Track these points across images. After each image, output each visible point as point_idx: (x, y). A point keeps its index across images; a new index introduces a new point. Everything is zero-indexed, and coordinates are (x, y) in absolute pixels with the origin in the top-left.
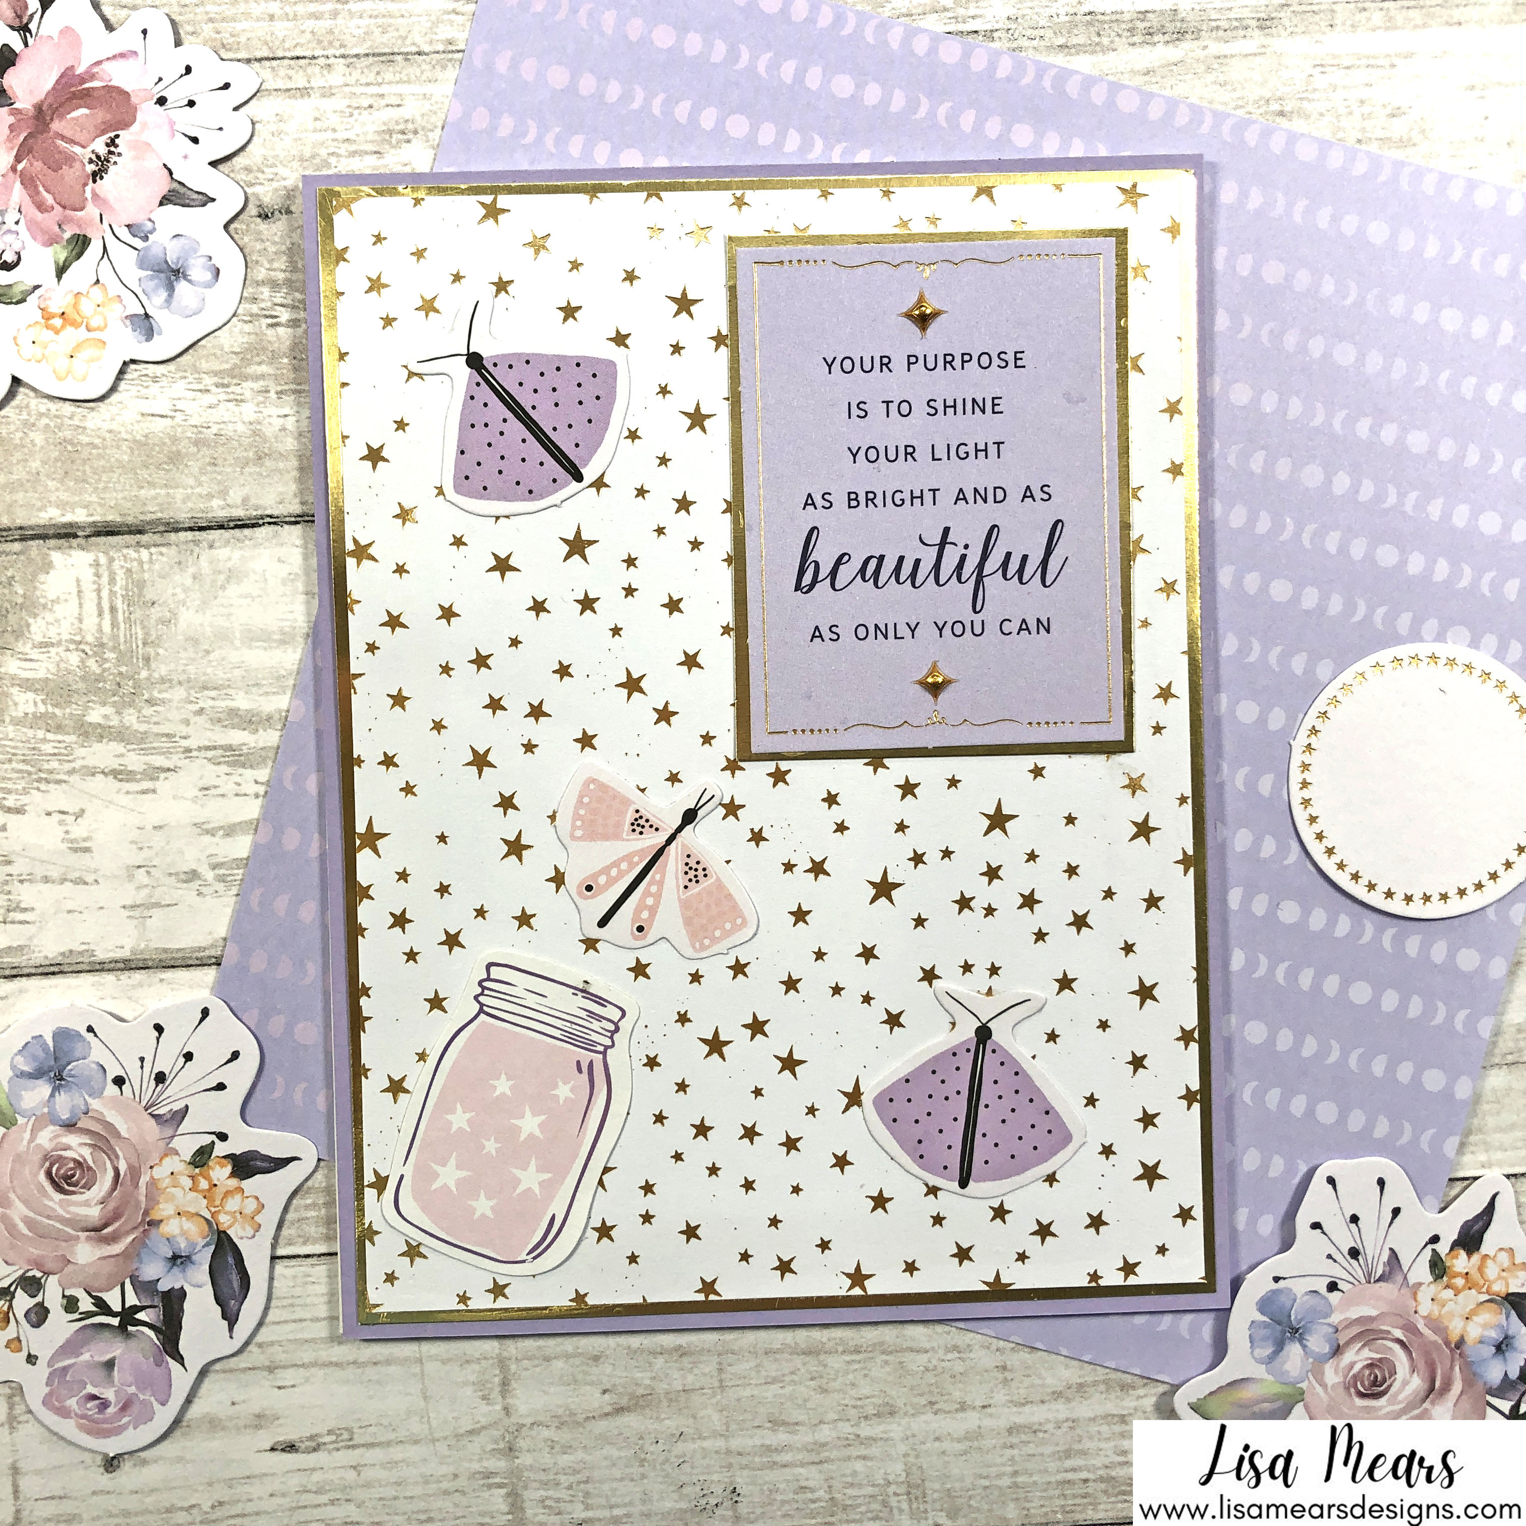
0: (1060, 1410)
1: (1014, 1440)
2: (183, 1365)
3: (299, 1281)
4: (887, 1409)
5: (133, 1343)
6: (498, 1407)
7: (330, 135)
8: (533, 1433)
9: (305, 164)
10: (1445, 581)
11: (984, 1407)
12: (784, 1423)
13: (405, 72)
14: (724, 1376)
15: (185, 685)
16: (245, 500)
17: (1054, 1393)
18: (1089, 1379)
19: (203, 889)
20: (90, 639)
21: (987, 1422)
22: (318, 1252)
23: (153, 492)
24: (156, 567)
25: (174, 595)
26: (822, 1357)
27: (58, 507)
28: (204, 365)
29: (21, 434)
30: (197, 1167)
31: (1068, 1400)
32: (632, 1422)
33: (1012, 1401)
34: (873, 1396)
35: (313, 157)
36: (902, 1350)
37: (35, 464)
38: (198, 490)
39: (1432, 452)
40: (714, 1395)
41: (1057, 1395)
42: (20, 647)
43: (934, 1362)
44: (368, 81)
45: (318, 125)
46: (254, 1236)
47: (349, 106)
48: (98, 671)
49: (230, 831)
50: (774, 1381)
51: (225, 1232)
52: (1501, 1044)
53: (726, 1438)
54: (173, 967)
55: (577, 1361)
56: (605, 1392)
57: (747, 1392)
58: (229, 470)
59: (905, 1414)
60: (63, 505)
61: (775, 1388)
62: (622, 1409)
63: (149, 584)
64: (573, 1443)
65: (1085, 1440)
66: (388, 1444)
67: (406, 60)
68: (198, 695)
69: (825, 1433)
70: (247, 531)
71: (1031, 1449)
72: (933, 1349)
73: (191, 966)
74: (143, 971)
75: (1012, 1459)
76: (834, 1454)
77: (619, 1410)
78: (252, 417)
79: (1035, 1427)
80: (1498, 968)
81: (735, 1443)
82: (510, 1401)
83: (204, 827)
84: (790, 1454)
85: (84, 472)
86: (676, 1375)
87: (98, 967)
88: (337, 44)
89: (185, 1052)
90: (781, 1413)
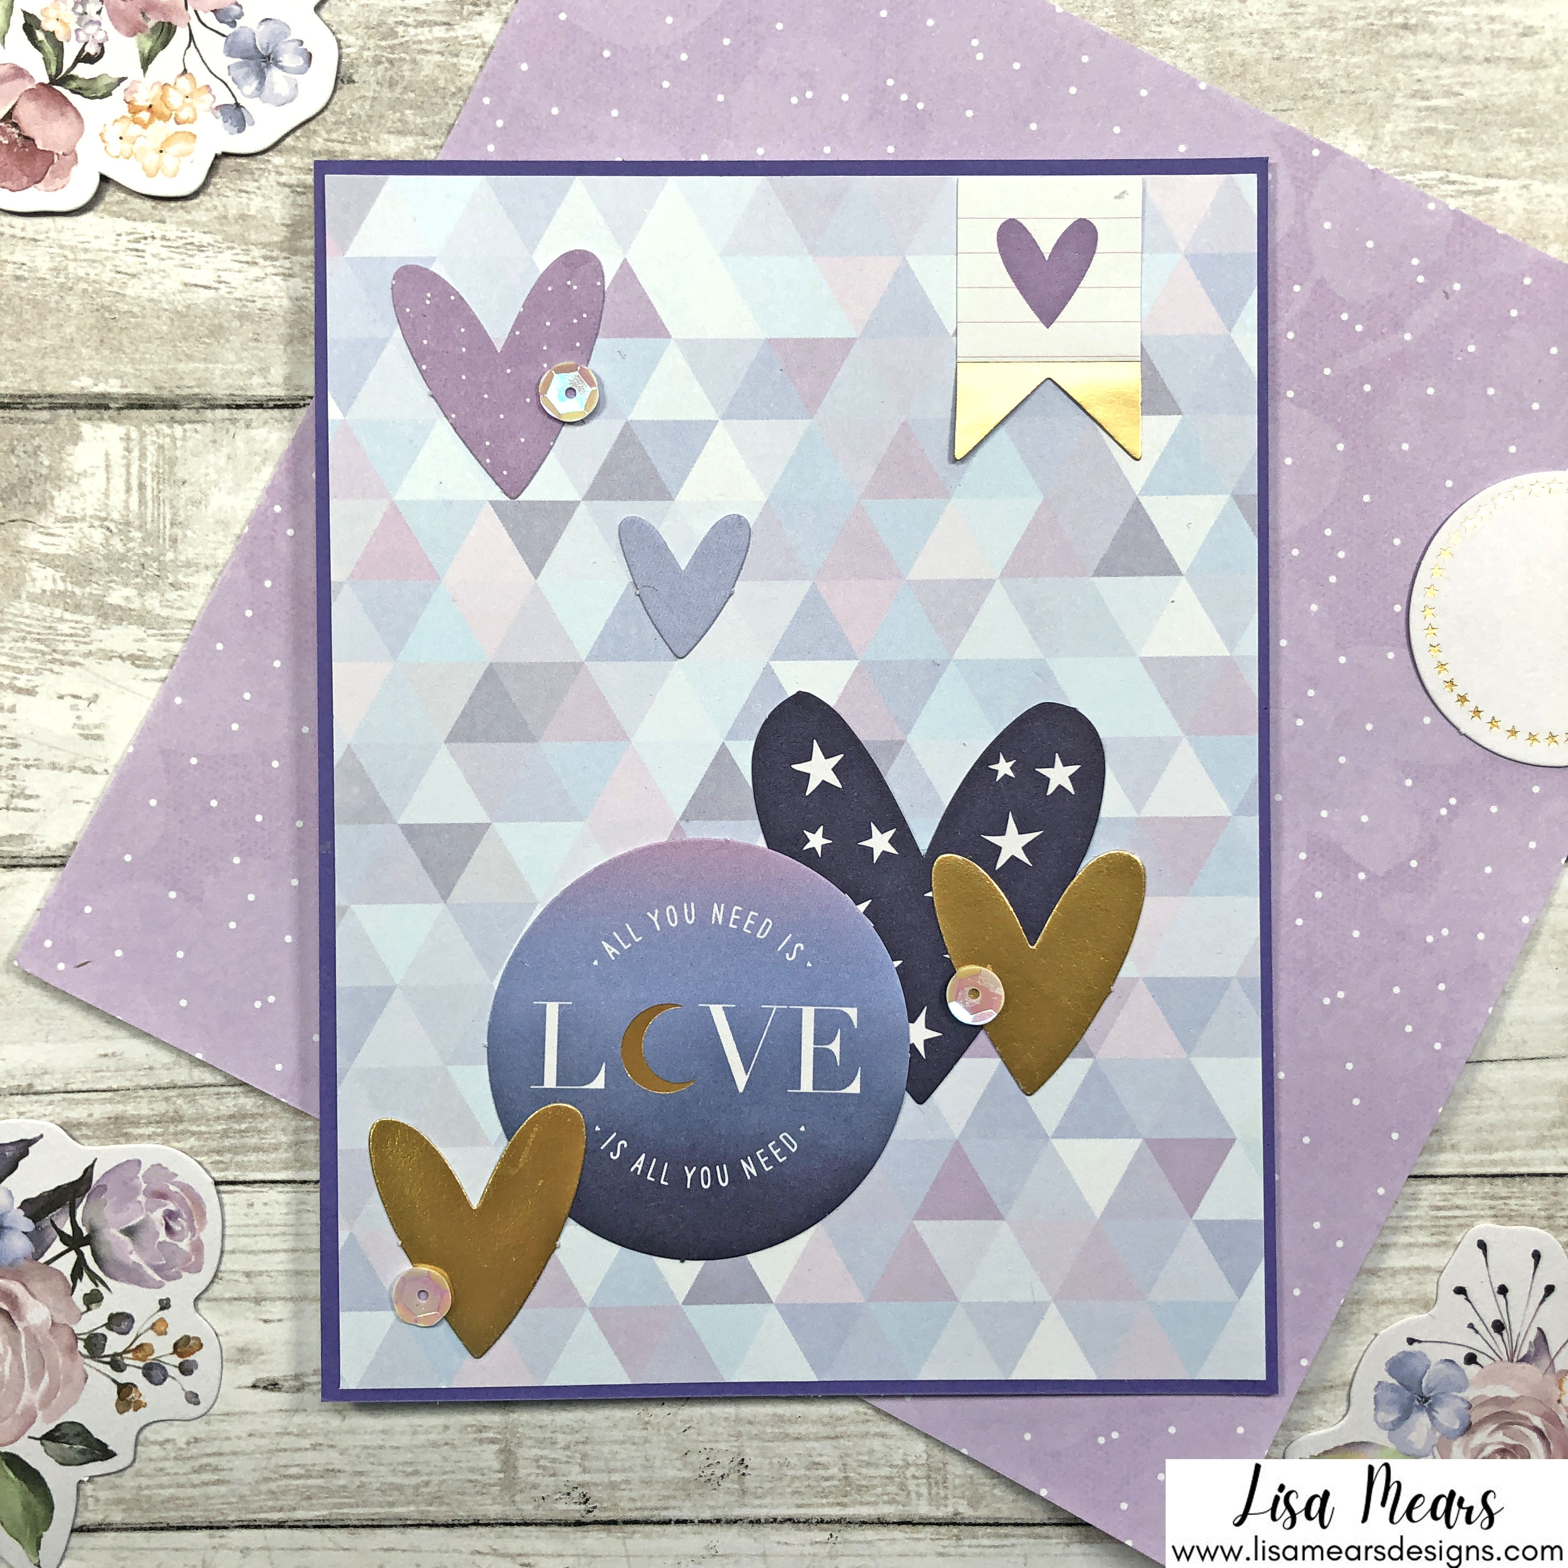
7: (398, 3)
9: (371, 31)
15: (213, 570)
16: (287, 379)
23: (192, 366)
24: (190, 444)
25: (206, 475)
27: (90, 376)
28: (253, 237)
29: (56, 297)
35: (379, 25)
37: (69, 330)
38: (238, 366)
42: (41, 520)
48: (122, 550)
58: (271, 347)
60: (96, 375)
63: (181, 461)
70: (287, 412)
76: (852, 1429)
84: (804, 1427)
85: (121, 341)
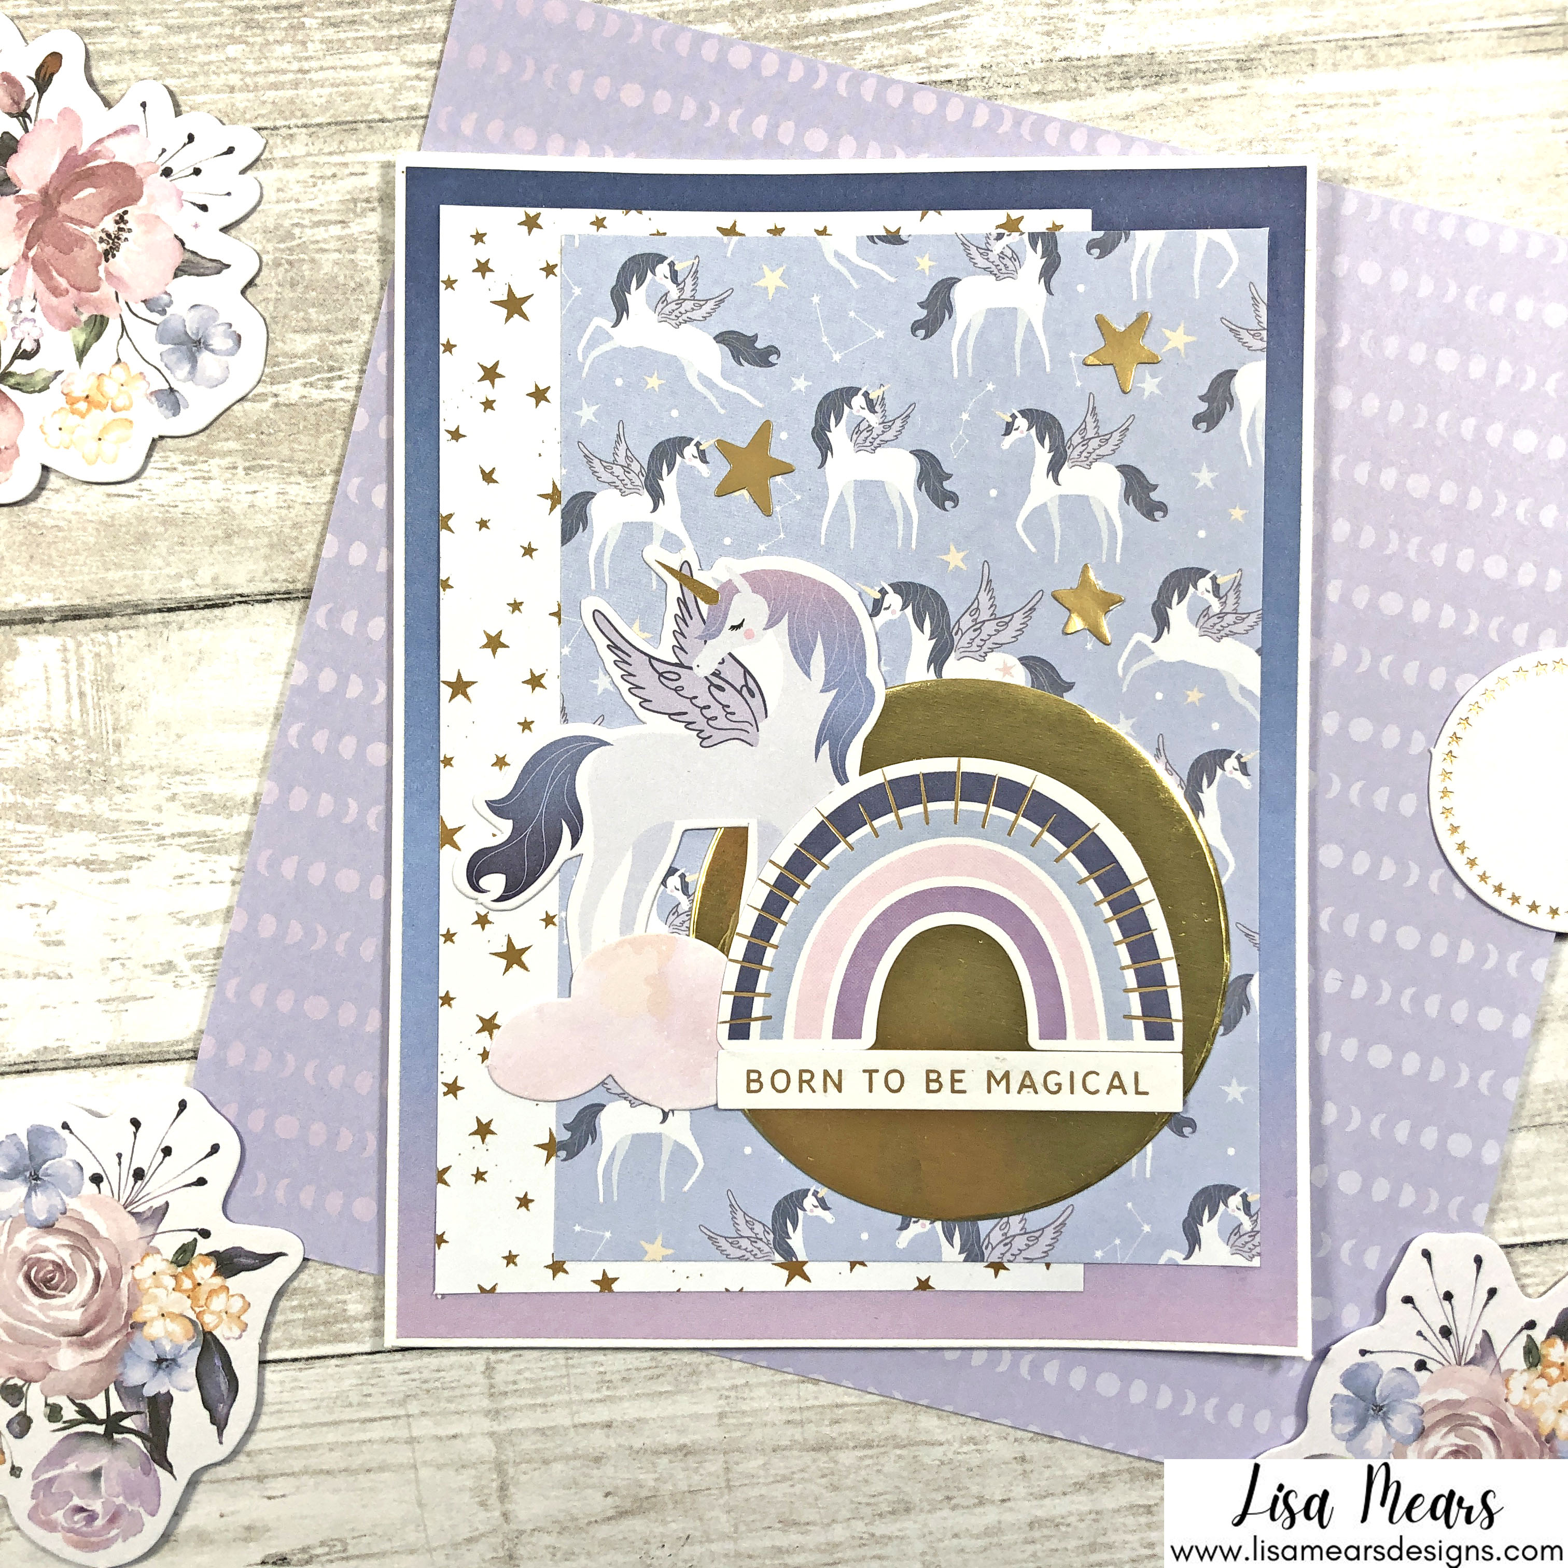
0: (1081, 1502)
1: (1037, 1534)
2: (171, 1473)
3: (288, 1386)
4: (902, 1506)
5: (119, 1452)
6: (497, 1514)
7: (293, 205)
8: (534, 1540)
10: (1451, 628)
11: (1003, 1501)
12: (795, 1523)
13: (369, 139)
14: (730, 1476)
15: (157, 771)
16: (215, 579)
17: (1075, 1484)
18: (1112, 1468)
19: (179, 981)
20: (59, 726)
21: (1009, 1517)
22: (305, 1356)
23: (120, 574)
24: (126, 650)
25: (144, 678)
26: (833, 1453)
27: (23, 592)
30: (179, 1266)
31: (1091, 1491)
32: (637, 1525)
33: (1031, 1494)
34: (886, 1493)
36: (917, 1444)
38: (167, 571)
39: (1433, 496)
40: (722, 1495)
41: (1079, 1486)
43: (950, 1455)
44: (331, 149)
45: (281, 195)
46: (240, 1337)
47: (312, 176)
48: (68, 758)
49: (205, 920)
50: (784, 1479)
51: (210, 1333)
52: (1528, 1105)
53: (735, 1540)
54: (150, 1062)
55: (578, 1463)
56: (607, 1495)
57: (756, 1492)
58: (197, 549)
59: (921, 1510)
60: (29, 590)
61: (784, 1487)
62: (626, 1512)
63: (118, 668)
64: (577, 1550)
65: (1110, 1533)
66: (383, 1554)
67: (370, 127)
68: (170, 781)
69: (839, 1533)
70: (217, 612)
71: (1054, 1544)
72: (948, 1441)
73: (169, 1060)
74: (119, 1067)
75: (1034, 1555)
76: (849, 1554)
77: (622, 1514)
78: (220, 494)
79: (1058, 1520)
80: (1521, 1026)
81: (745, 1545)
82: (509, 1507)
83: (179, 916)
84: (803, 1555)
85: (50, 556)
86: (681, 1475)
87: (73, 1064)
88: (299, 114)
89: (163, 1146)
90: (791, 1514)
